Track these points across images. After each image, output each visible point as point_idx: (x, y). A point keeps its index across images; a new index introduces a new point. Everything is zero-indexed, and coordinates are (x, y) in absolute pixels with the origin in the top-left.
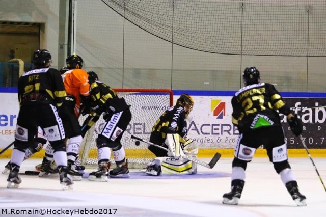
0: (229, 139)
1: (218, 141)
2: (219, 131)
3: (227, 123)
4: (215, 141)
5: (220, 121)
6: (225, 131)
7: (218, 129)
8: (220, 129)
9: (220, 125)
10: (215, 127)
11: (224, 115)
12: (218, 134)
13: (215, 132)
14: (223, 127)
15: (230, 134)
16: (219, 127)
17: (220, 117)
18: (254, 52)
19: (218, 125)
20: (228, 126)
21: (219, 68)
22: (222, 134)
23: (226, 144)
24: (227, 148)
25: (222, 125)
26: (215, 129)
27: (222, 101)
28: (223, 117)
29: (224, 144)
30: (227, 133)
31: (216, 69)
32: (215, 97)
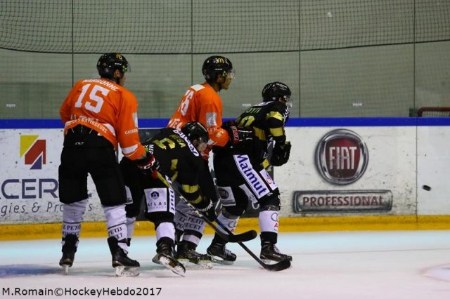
0: (54, 205)
1: (35, 209)
2: (36, 192)
3: (50, 178)
4: (29, 209)
5: (37, 174)
6: (46, 191)
7: (33, 188)
8: (37, 188)
9: (38, 181)
10: (28, 185)
11: (44, 163)
12: (34, 197)
13: (27, 193)
14: (43, 183)
15: (55, 196)
16: (36, 185)
18: (95, 49)
19: (34, 180)
20: (53, 183)
21: (33, 77)
22: (40, 197)
23: (49, 215)
24: (50, 221)
25: (41, 181)
26: (28, 189)
27: (40, 138)
28: (43, 166)
29: (46, 215)
30: (50, 194)
31: (27, 81)
32: (27, 130)
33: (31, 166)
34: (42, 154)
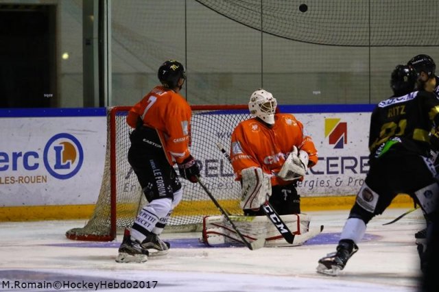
0: (354, 180)
1: (338, 184)
2: (339, 169)
3: (351, 156)
4: (332, 183)
6: (347, 168)
7: (336, 165)
8: (340, 165)
9: (340, 159)
10: (331, 162)
11: (346, 143)
12: (337, 173)
13: (331, 169)
14: (345, 161)
15: (355, 172)
16: (339, 162)
17: (340, 146)
19: (337, 158)
20: (353, 161)
22: (342, 172)
23: (350, 188)
24: (351, 194)
25: (343, 159)
26: (332, 165)
27: (342, 121)
28: (344, 145)
29: (347, 189)
30: (350, 170)
32: (331, 114)
33: (334, 145)
34: (343, 135)
